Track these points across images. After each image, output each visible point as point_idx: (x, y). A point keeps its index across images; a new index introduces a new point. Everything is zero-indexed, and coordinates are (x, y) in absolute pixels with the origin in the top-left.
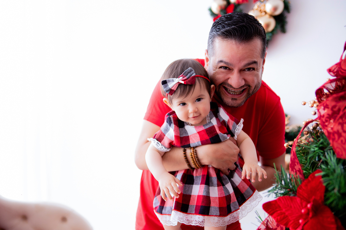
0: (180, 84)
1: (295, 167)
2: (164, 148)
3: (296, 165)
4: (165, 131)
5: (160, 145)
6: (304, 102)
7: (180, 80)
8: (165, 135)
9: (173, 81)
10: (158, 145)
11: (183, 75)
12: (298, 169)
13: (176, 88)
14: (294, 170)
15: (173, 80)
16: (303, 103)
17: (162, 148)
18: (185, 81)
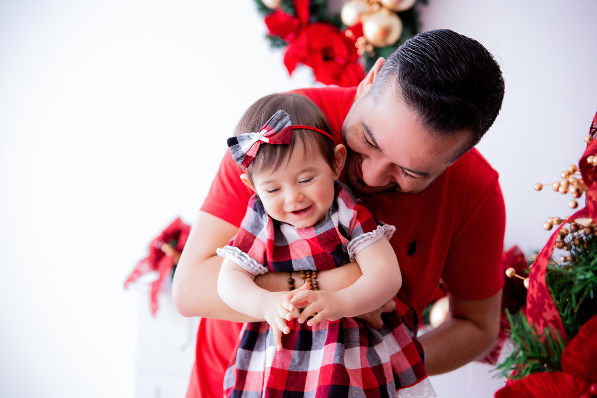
0: (262, 145)
1: (545, 315)
2: (255, 263)
3: (545, 310)
4: (254, 229)
5: (246, 258)
6: (539, 185)
7: (261, 136)
8: (255, 237)
9: (249, 138)
10: (243, 258)
11: (266, 126)
12: (551, 318)
13: (255, 153)
14: (542, 321)
15: (249, 136)
16: (536, 187)
17: (252, 262)
18: (272, 138)
